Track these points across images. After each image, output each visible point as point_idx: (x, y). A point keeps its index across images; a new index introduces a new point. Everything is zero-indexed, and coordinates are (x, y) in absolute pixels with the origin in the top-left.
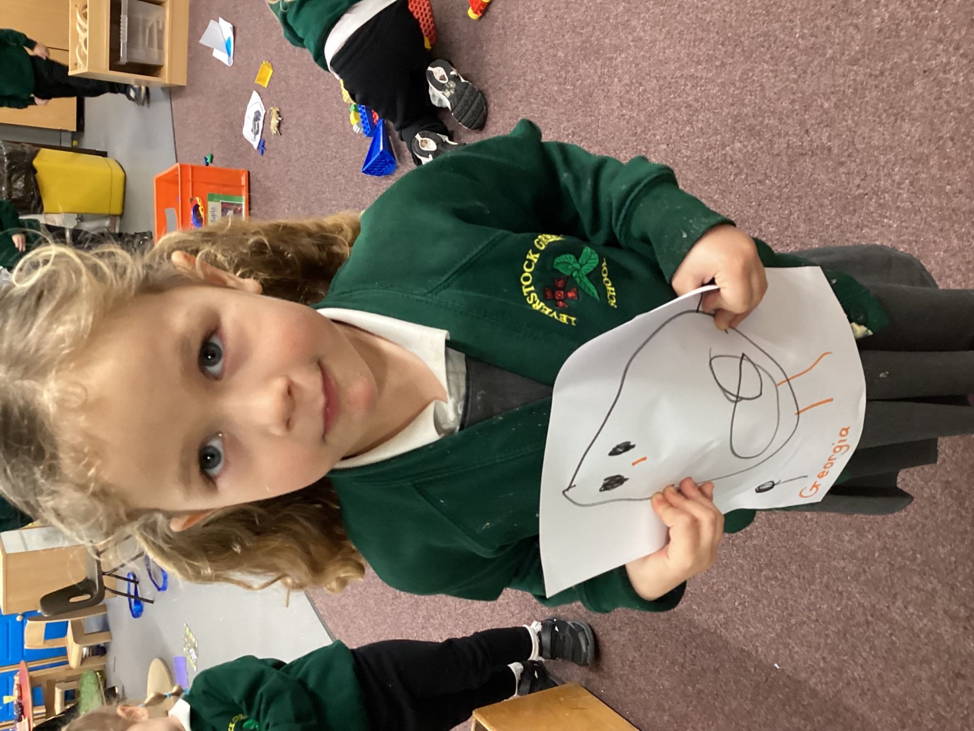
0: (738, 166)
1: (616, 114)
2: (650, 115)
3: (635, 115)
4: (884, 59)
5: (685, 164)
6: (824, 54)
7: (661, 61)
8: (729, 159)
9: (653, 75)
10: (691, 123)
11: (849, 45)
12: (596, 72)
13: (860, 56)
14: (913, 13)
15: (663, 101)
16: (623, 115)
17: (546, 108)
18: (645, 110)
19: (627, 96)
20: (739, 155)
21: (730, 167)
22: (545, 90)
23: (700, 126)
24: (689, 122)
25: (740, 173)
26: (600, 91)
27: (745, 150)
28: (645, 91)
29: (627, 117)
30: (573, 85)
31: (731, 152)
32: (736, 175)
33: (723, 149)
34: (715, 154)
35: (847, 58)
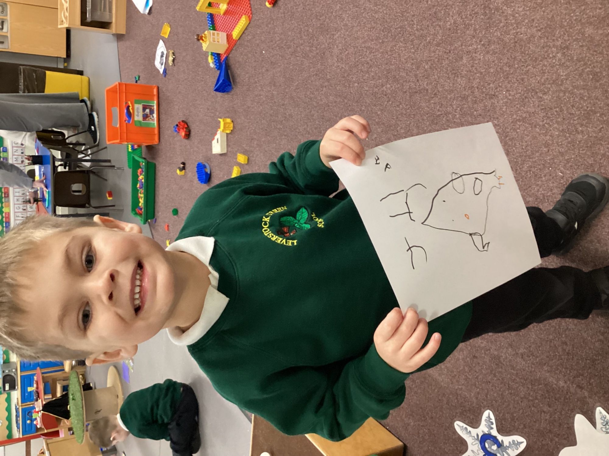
0: (388, 97)
1: (335, 65)
2: (350, 67)
3: (344, 66)
4: (451, 44)
5: (366, 94)
6: (426, 40)
7: (355, 38)
8: (384, 93)
9: (352, 45)
10: (369, 73)
11: (436, 36)
12: (326, 42)
13: (441, 42)
14: (463, 21)
15: (357, 60)
16: (338, 66)
17: (304, 59)
18: (348, 63)
19: (341, 56)
20: (389, 91)
21: (385, 97)
22: (303, 49)
23: (372, 74)
24: (368, 72)
25: (389, 101)
26: (328, 52)
27: (391, 89)
28: (348, 53)
29: (341, 67)
30: (316, 48)
31: (385, 89)
32: (388, 102)
33: (382, 88)
34: (378, 90)
35: (435, 42)
